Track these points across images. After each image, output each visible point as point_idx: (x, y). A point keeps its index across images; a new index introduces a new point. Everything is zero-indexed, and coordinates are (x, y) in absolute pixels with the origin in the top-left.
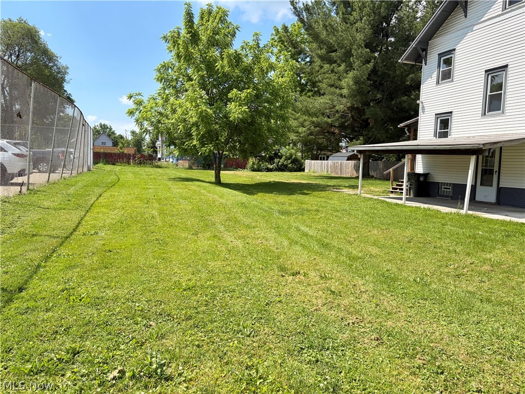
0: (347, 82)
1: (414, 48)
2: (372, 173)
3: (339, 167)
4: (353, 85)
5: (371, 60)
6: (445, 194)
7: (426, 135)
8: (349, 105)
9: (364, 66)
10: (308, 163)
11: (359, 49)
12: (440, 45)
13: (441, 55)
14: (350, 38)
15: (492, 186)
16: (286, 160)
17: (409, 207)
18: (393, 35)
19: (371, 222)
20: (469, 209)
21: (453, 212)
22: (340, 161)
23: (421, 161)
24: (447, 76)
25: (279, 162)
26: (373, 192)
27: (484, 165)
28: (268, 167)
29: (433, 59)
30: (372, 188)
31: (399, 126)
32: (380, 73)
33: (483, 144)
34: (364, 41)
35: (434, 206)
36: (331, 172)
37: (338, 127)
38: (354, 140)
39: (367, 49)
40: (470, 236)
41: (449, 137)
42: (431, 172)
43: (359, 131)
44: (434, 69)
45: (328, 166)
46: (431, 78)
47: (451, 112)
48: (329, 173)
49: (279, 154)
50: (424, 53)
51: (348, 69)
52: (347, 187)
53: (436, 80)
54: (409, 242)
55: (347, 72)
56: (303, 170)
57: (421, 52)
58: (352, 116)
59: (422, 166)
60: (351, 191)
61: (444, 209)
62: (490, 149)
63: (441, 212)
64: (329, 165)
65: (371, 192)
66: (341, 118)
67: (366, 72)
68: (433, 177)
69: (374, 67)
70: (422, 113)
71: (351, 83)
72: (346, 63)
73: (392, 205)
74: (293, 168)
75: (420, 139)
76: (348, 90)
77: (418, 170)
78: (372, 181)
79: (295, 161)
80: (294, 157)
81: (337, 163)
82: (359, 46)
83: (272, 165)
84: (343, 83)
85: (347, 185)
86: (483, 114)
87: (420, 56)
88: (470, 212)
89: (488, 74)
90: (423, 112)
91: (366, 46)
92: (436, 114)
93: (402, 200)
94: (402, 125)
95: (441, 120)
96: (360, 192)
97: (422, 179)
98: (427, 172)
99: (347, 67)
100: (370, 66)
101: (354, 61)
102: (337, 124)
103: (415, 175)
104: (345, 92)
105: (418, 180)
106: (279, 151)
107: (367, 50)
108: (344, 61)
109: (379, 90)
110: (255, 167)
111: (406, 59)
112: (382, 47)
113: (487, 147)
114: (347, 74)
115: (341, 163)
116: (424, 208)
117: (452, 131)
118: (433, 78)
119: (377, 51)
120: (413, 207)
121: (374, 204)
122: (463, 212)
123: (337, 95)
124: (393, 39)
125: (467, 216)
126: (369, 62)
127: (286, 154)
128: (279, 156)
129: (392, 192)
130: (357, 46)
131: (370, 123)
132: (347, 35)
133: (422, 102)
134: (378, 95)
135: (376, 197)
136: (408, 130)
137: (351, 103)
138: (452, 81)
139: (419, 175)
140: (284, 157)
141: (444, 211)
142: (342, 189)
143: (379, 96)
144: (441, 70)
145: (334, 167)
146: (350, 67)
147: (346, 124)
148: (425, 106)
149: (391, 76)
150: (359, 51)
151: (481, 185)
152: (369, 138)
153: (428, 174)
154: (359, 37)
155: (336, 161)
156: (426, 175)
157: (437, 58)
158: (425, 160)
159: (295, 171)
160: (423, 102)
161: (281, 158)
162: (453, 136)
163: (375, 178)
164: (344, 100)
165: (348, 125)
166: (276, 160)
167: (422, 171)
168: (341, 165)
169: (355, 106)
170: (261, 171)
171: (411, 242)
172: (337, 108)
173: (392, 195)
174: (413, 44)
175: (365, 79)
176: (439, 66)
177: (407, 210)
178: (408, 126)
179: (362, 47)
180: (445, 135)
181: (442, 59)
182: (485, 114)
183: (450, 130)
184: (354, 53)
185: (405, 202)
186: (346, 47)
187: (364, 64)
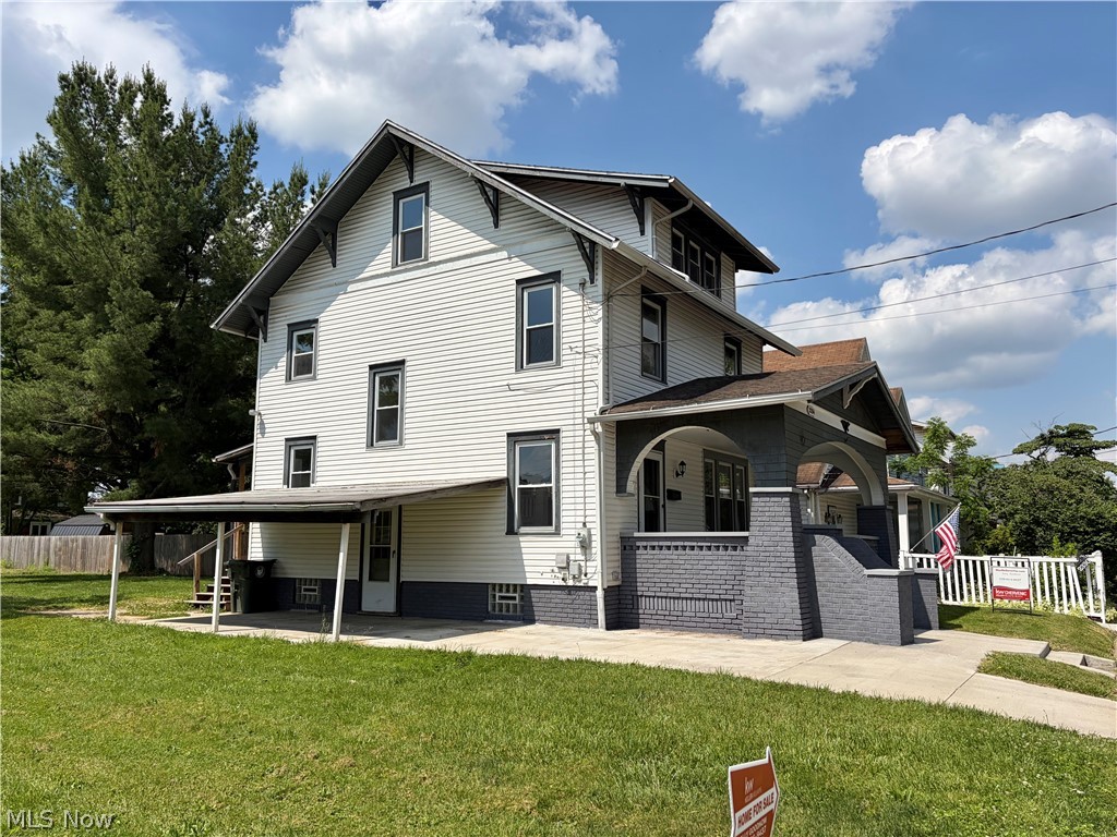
0: (98, 354)
1: (241, 305)
2: (161, 562)
3: (79, 551)
4: (112, 364)
5: (153, 316)
6: (307, 602)
7: (268, 480)
8: (102, 407)
9: (138, 327)
11: (125, 288)
12: (291, 307)
13: (292, 327)
14: (107, 261)
15: (388, 580)
17: (224, 638)
18: (208, 273)
19: (119, 689)
20: (342, 631)
21: (313, 641)
22: (80, 537)
23: (259, 535)
24: (304, 367)
26: (150, 608)
27: (374, 540)
29: (278, 332)
30: (150, 600)
31: (214, 461)
32: (178, 345)
33: (362, 502)
34: (142, 274)
35: (277, 631)
36: (58, 565)
37: (74, 456)
39: (145, 290)
40: (331, 691)
41: (312, 485)
42: (280, 558)
43: (129, 468)
44: (281, 350)
45: (48, 550)
46: (277, 367)
47: (314, 438)
48: (51, 566)
50: (262, 318)
51: (100, 326)
52: (87, 601)
53: (284, 373)
54: (195, 729)
55: (96, 333)
57: (256, 316)
58: (111, 433)
59: (260, 545)
60: (92, 613)
61: (297, 637)
62: (373, 512)
63: (288, 642)
64: (52, 546)
65: (145, 611)
66: (83, 435)
67: (143, 340)
68: (283, 568)
69: (165, 331)
70: (259, 436)
71: (106, 359)
72: (97, 312)
73: (185, 637)
75: (257, 488)
76: (99, 373)
77: (253, 555)
78: (156, 583)
81: (72, 541)
82: (126, 284)
84: (87, 357)
85: (87, 597)
86: (369, 444)
87: (254, 322)
88: (344, 638)
89: (375, 374)
90: (263, 433)
91: (145, 285)
92: (287, 440)
93: (211, 623)
94: (220, 457)
95: (296, 451)
96: (113, 613)
97: (260, 573)
98: (270, 557)
99: (97, 322)
100: (154, 327)
101: (113, 313)
102: (70, 449)
103: (245, 566)
104: (91, 376)
105: (252, 577)
107: (145, 293)
108: (90, 309)
109: (176, 379)
111: (225, 325)
112: (185, 293)
113: (369, 508)
114: (97, 338)
115: (84, 541)
116: (257, 639)
117: (317, 474)
118: (279, 369)
119: (174, 299)
120: (231, 638)
121: (143, 640)
122: (331, 638)
123: (72, 383)
124: (208, 281)
125: (338, 646)
126: (150, 319)
129: (197, 606)
130: (121, 281)
131: (153, 450)
132: (99, 253)
133: (260, 414)
134: (175, 391)
135: (150, 622)
136: (233, 469)
137: (107, 404)
138: (314, 378)
139: (256, 564)
141: (295, 641)
142: (73, 607)
143: (175, 393)
144: (294, 355)
145: (66, 551)
146: (103, 325)
147: (97, 450)
148: (265, 421)
149: (204, 355)
150: (127, 293)
151: (370, 579)
152: (154, 484)
153: (274, 561)
154: (128, 262)
155: (70, 537)
156: (268, 565)
157: (286, 331)
158: (267, 531)
160: (262, 413)
162: (318, 484)
163: (168, 574)
164: (89, 396)
165: (102, 452)
167: (261, 555)
168: (84, 547)
169: (118, 411)
171: (199, 729)
172: (71, 411)
173: (194, 614)
174: (240, 298)
175: (139, 355)
176: (290, 347)
177: (218, 646)
178: (235, 461)
179: (134, 286)
180: (303, 481)
181: (296, 334)
182: (372, 445)
183: (314, 471)
184: (114, 294)
185: (216, 628)
186: (96, 279)
187: (138, 323)
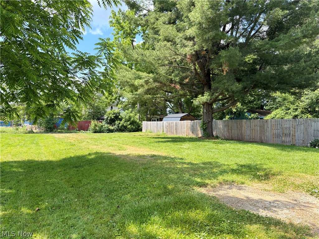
2: (216, 133)
3: (174, 127)
10: (145, 124)
16: (125, 122)
22: (174, 122)
25: (119, 124)
28: (109, 129)
36: (167, 132)
38: (200, 96)
45: (163, 127)
48: (165, 132)
49: (120, 117)
56: (141, 130)
64: (164, 125)
74: (132, 128)
79: (133, 123)
80: (132, 119)
81: (172, 123)
83: (113, 126)
106: (119, 114)
110: (97, 128)
115: (176, 123)
127: (126, 116)
128: (119, 119)
140: (123, 119)
145: (169, 127)
155: (171, 122)
159: (134, 131)
161: (121, 120)
166: (117, 122)
168: (176, 125)
170: (103, 132)
